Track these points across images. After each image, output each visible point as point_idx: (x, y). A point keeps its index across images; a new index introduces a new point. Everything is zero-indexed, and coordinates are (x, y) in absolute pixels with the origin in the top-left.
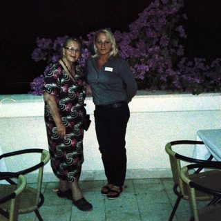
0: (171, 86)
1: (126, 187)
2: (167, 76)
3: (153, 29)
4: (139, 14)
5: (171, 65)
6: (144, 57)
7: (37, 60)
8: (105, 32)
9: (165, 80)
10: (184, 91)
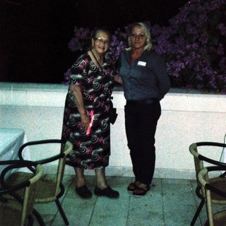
0: (207, 85)
1: (154, 186)
2: (203, 74)
3: (193, 25)
4: (180, 9)
5: (209, 64)
6: (181, 54)
7: (74, 49)
8: (140, 25)
9: (201, 79)
10: (220, 92)
